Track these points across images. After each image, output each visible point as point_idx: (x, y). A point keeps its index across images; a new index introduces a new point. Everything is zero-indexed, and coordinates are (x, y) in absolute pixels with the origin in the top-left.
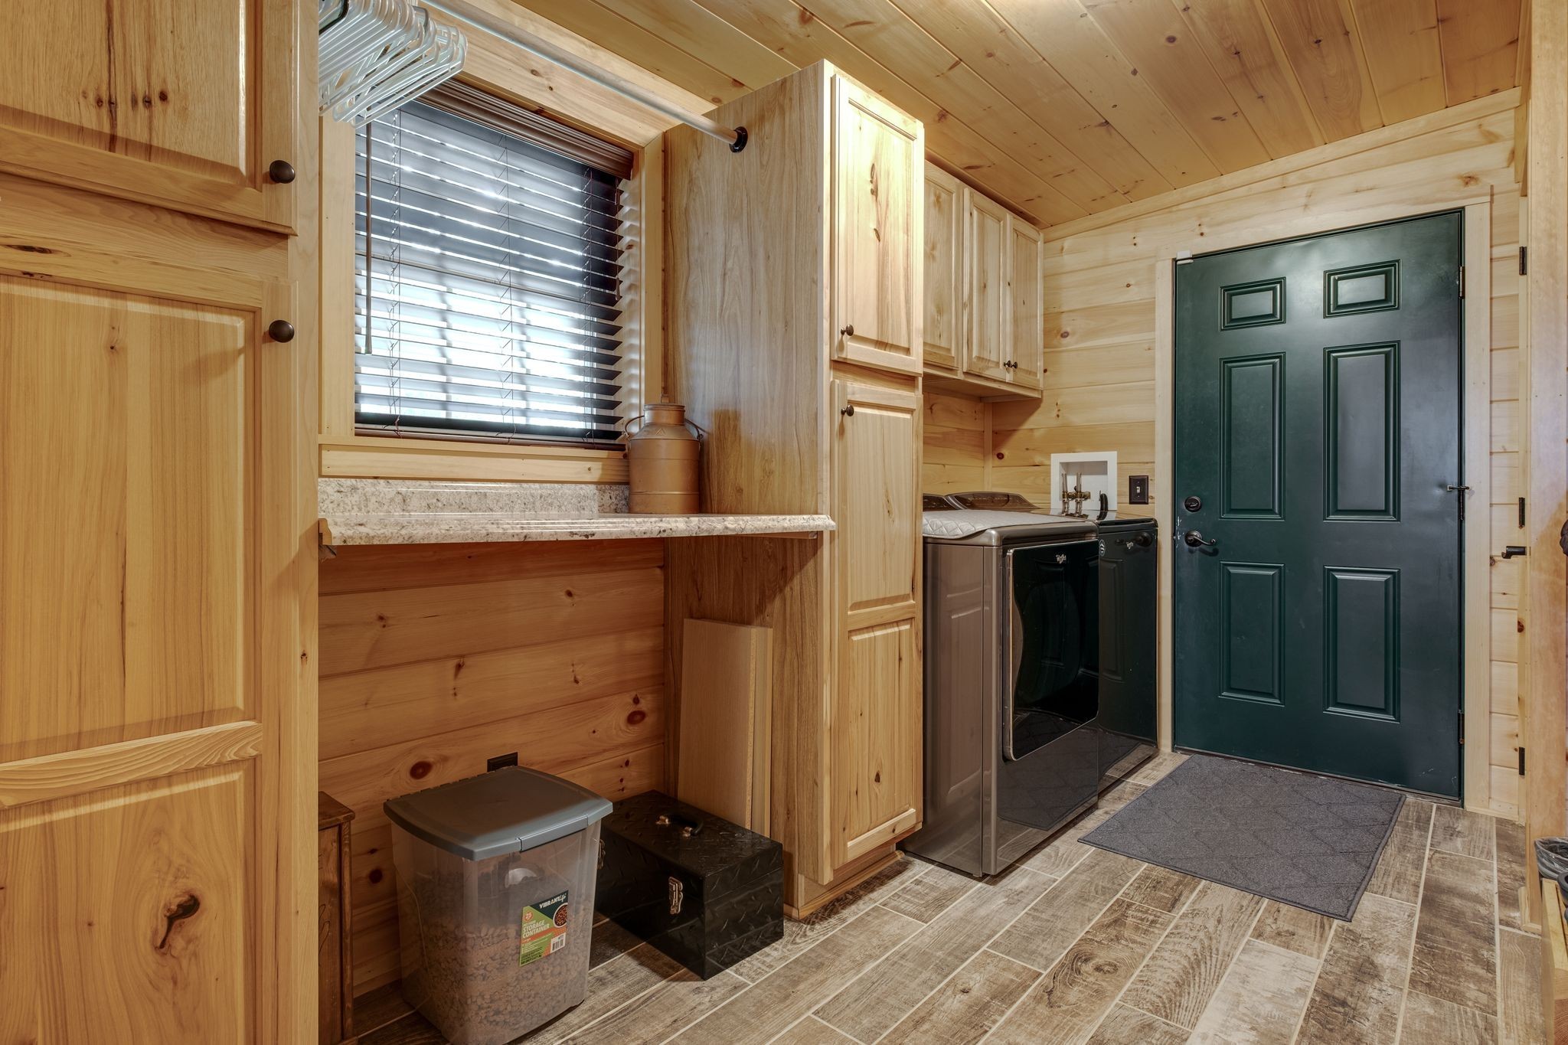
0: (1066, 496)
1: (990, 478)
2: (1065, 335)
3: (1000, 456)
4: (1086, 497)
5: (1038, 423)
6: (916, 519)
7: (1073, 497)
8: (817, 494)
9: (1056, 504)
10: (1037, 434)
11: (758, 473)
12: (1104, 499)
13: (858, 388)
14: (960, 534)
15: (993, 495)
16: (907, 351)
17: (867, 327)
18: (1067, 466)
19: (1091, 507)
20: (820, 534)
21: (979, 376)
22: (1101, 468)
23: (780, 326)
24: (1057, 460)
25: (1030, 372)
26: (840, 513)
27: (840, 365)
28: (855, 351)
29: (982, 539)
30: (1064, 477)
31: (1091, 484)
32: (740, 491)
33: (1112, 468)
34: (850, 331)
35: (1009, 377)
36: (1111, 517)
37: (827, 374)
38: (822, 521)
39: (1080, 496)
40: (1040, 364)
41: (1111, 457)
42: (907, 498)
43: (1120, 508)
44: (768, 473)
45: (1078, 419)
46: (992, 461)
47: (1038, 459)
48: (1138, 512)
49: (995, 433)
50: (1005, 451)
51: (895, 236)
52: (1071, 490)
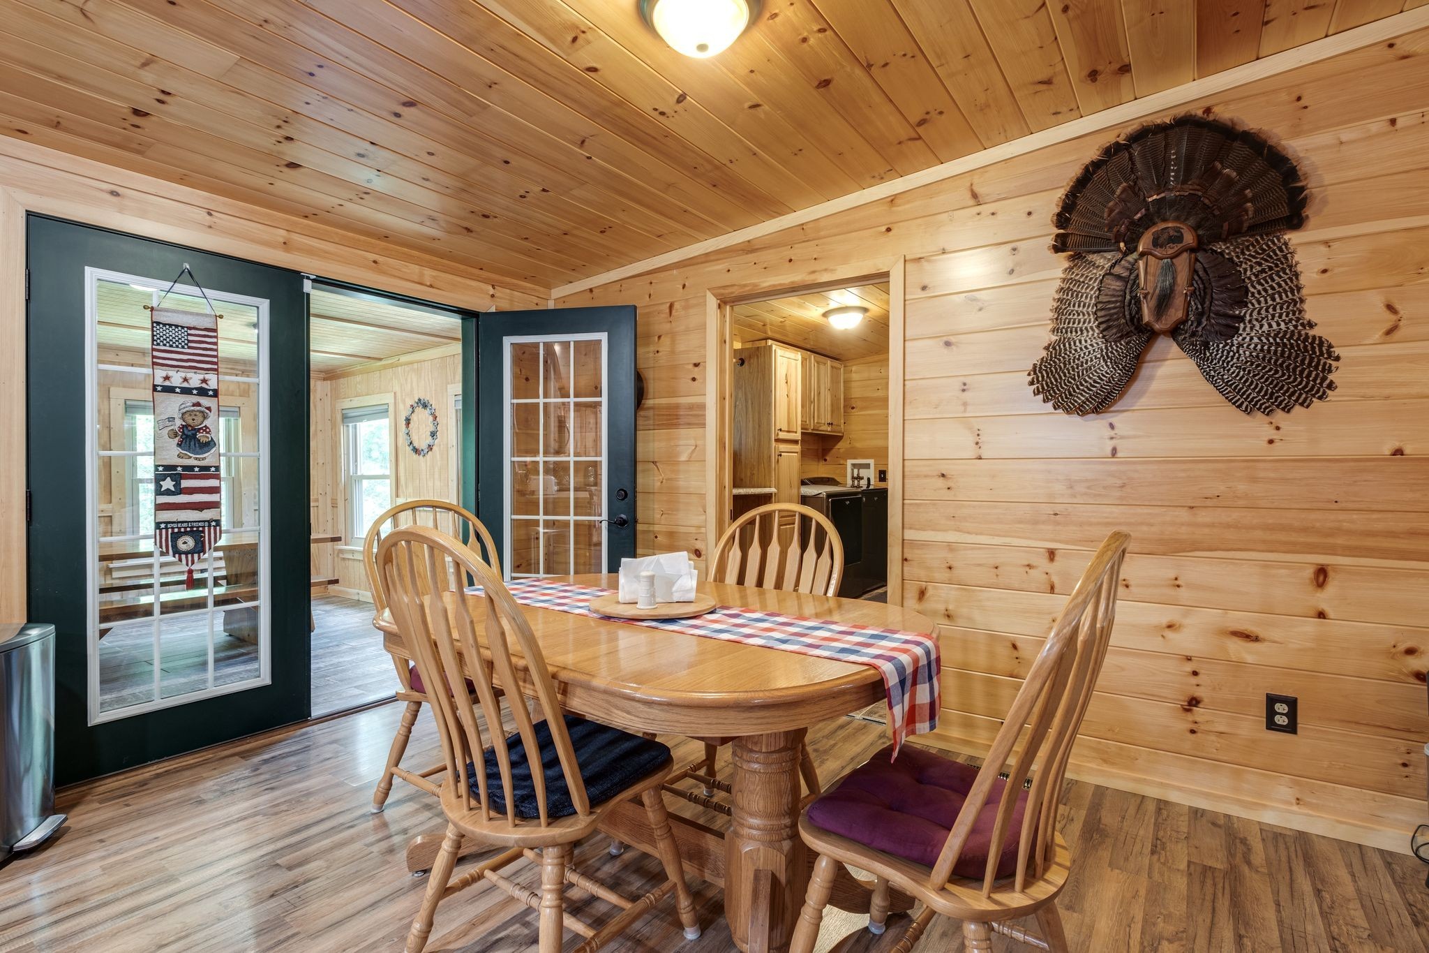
0: (853, 478)
1: (821, 470)
2: (853, 408)
3: (825, 460)
4: (862, 478)
5: (841, 446)
6: (799, 489)
7: (856, 478)
8: (771, 481)
9: (849, 482)
10: (841, 451)
11: (749, 474)
12: (869, 479)
13: (783, 447)
14: (813, 494)
15: (822, 478)
16: (796, 432)
17: (785, 428)
18: (854, 465)
19: (863, 483)
20: (771, 494)
21: (817, 430)
22: (867, 466)
23: (757, 427)
24: (850, 462)
25: (837, 425)
26: (777, 487)
27: (777, 440)
28: (782, 435)
29: (821, 496)
30: (853, 470)
31: (863, 473)
32: (742, 480)
33: (872, 466)
34: (781, 430)
35: (829, 429)
36: (871, 487)
37: (773, 443)
38: (773, 490)
39: (859, 478)
40: (842, 421)
41: (871, 462)
42: (796, 481)
43: (875, 483)
44: (752, 474)
45: (858, 445)
46: (822, 463)
47: (842, 462)
48: (882, 485)
49: (823, 450)
50: (827, 458)
51: (793, 395)
52: (855, 475)
